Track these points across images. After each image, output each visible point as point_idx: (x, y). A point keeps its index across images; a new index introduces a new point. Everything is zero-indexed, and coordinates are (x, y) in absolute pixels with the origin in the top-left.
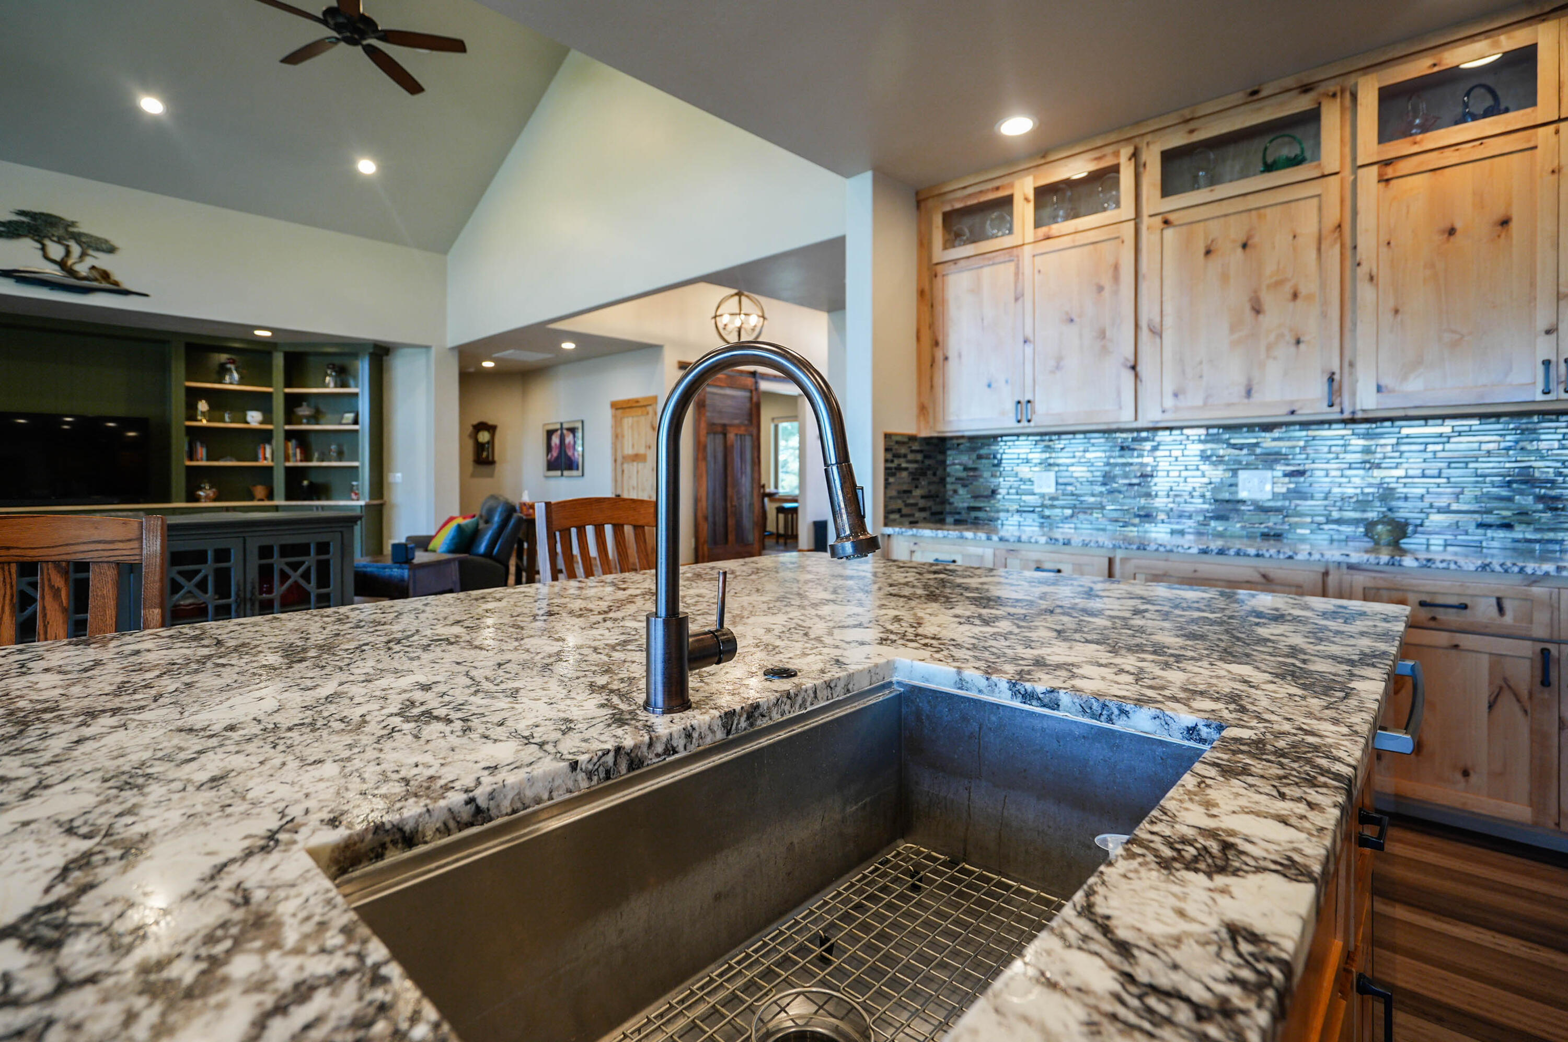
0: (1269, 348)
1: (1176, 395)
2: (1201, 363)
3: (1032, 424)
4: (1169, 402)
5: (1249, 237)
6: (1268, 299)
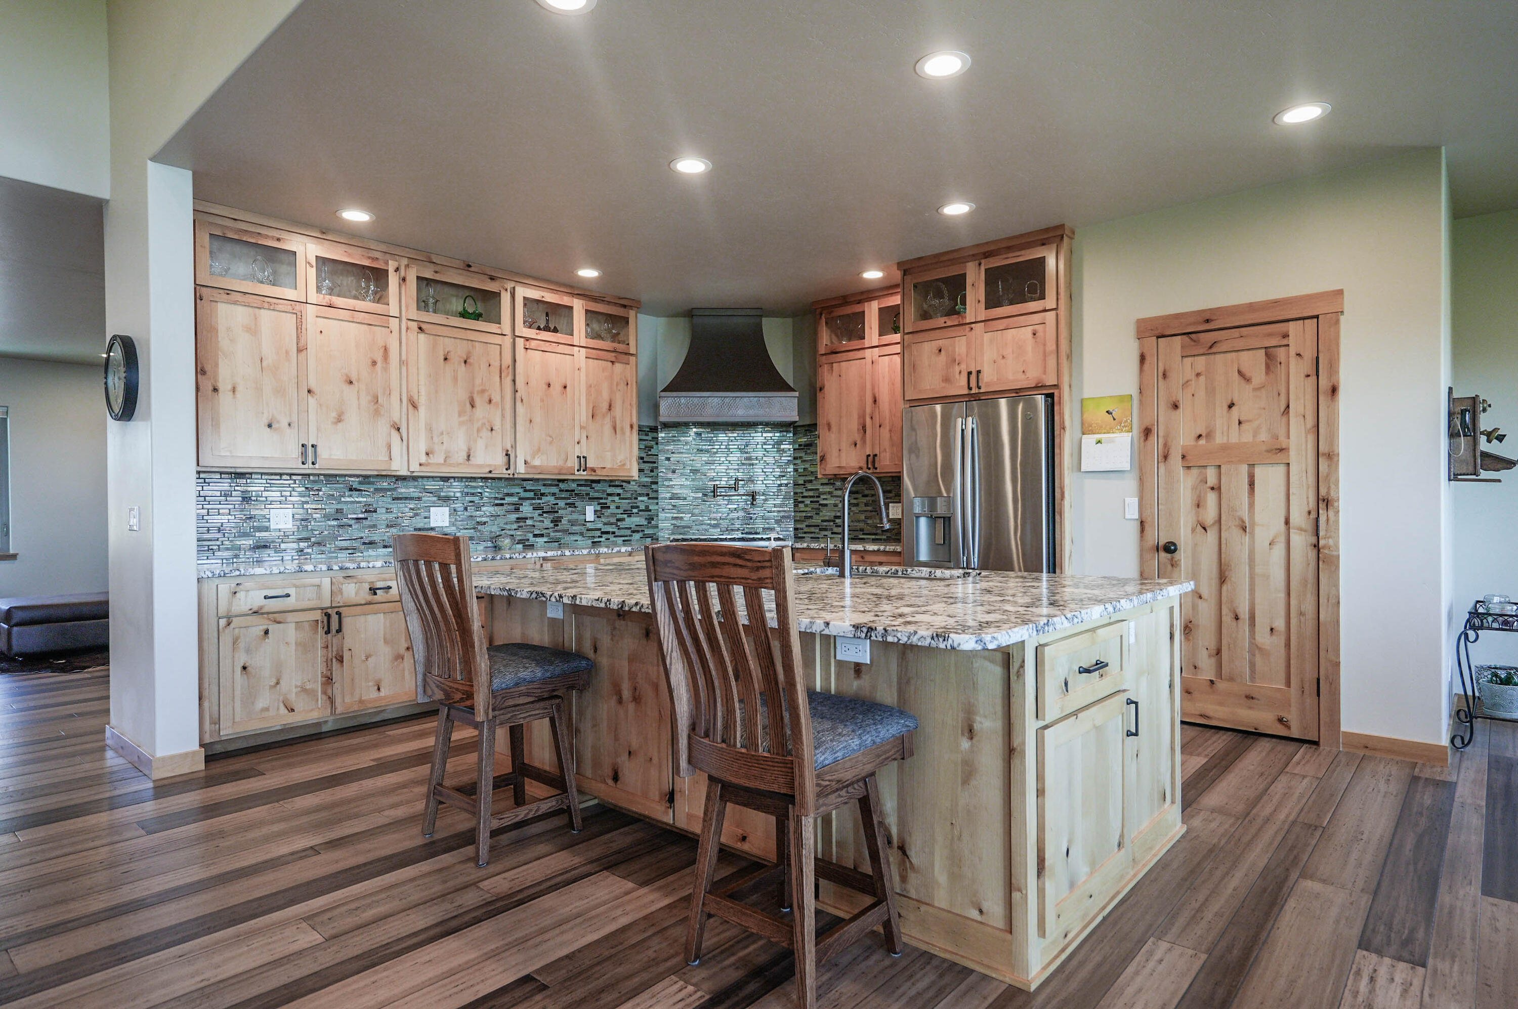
0: (478, 431)
1: (427, 454)
2: (442, 434)
3: (317, 466)
4: (423, 459)
5: (468, 357)
6: (478, 401)
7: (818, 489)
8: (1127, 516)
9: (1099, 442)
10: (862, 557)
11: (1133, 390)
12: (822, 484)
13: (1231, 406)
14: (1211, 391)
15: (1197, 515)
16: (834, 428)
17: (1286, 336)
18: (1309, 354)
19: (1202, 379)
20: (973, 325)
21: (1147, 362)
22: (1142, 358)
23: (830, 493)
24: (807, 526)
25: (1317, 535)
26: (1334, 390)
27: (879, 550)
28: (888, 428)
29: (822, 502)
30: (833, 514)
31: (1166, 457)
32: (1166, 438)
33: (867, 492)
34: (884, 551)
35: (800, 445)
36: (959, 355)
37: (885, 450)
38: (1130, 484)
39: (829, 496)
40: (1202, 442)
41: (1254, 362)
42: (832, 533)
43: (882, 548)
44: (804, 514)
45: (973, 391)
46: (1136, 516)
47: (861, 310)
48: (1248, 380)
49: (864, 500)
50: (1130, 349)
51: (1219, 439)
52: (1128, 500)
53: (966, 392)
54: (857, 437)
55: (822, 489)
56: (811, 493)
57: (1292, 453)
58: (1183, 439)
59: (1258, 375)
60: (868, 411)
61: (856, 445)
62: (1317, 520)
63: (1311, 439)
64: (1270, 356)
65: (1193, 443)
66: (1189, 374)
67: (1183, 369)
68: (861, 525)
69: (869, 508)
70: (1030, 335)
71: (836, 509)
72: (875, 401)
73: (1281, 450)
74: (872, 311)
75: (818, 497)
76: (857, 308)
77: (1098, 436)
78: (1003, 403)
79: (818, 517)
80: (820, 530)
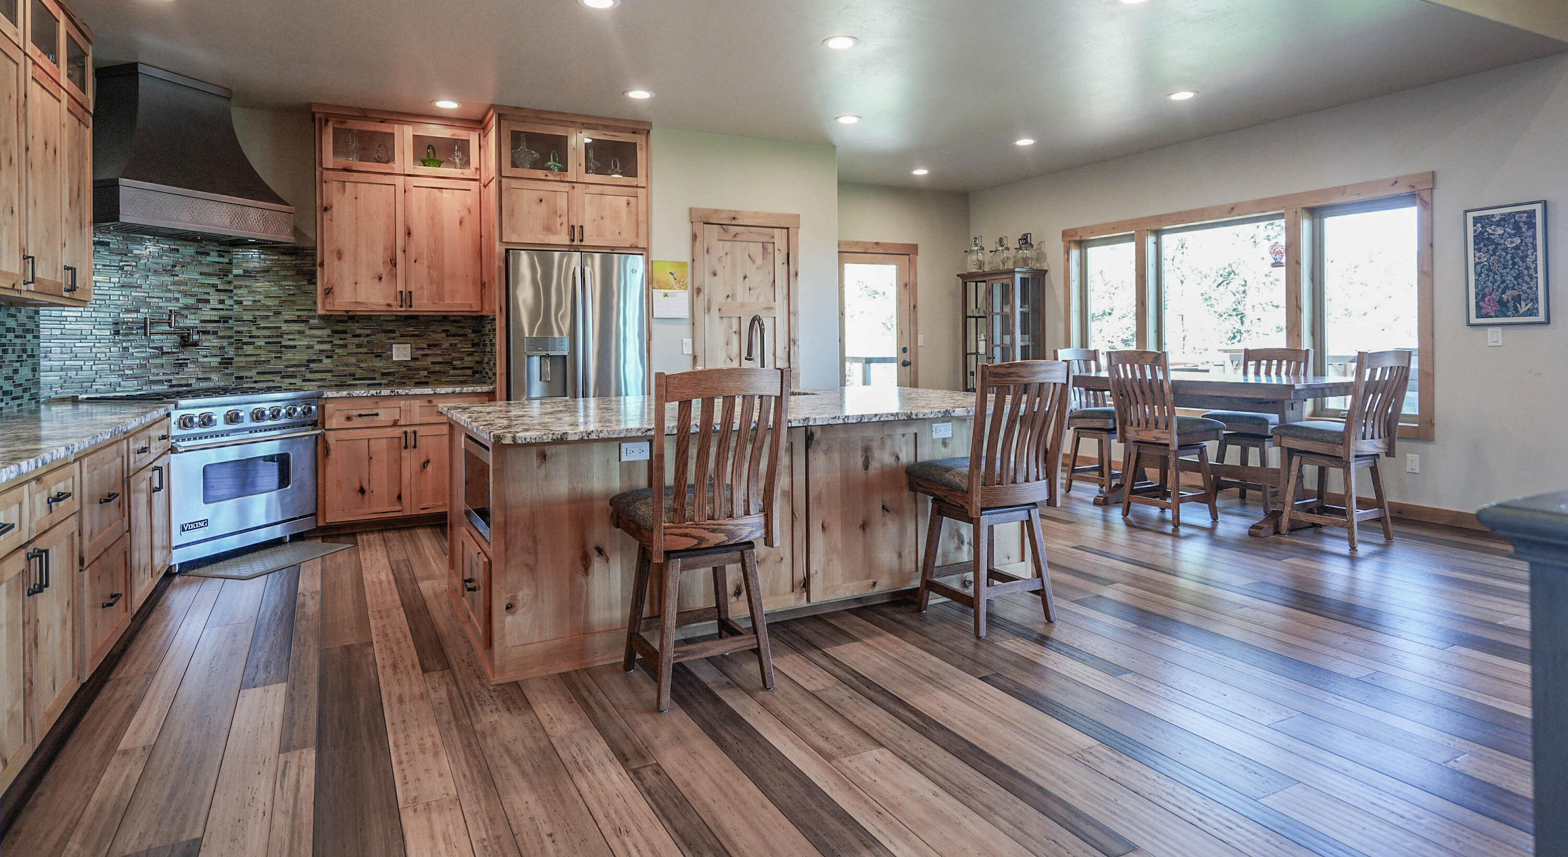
7: (280, 328)
8: (685, 352)
9: (666, 295)
10: (430, 402)
11: (687, 258)
12: (286, 321)
13: (745, 277)
14: (734, 266)
15: (727, 350)
16: (347, 256)
17: (773, 237)
18: (784, 251)
19: (729, 256)
20: (575, 185)
21: (698, 240)
22: (694, 237)
23: (300, 332)
24: (258, 373)
25: (789, 361)
26: (796, 274)
27: (453, 392)
28: (426, 263)
29: (284, 343)
30: (306, 358)
31: (709, 309)
32: (709, 295)
33: (358, 332)
34: (461, 393)
35: (245, 271)
36: (560, 208)
37: (422, 287)
38: (686, 328)
39: (297, 337)
40: (729, 300)
41: (756, 249)
42: (304, 381)
43: (458, 390)
44: (254, 359)
45: (575, 243)
46: (691, 352)
47: (389, 130)
48: (754, 262)
49: (356, 341)
50: (685, 230)
51: (739, 299)
52: (685, 340)
53: (568, 243)
54: (382, 269)
55: (285, 327)
56: (266, 332)
57: (777, 310)
58: (718, 298)
59: (759, 260)
60: (400, 243)
61: (380, 279)
62: (789, 352)
63: (786, 302)
64: (764, 249)
65: (724, 301)
66: (722, 254)
67: (719, 248)
68: (352, 369)
69: (364, 350)
70: (625, 204)
71: (310, 351)
72: (409, 234)
73: (771, 308)
74: (405, 135)
75: (282, 337)
76: (383, 128)
77: (666, 291)
78: (597, 257)
79: (278, 362)
80: (282, 377)
